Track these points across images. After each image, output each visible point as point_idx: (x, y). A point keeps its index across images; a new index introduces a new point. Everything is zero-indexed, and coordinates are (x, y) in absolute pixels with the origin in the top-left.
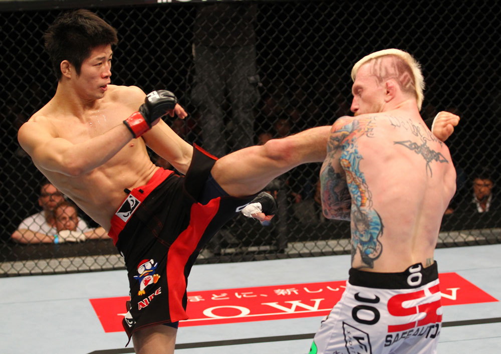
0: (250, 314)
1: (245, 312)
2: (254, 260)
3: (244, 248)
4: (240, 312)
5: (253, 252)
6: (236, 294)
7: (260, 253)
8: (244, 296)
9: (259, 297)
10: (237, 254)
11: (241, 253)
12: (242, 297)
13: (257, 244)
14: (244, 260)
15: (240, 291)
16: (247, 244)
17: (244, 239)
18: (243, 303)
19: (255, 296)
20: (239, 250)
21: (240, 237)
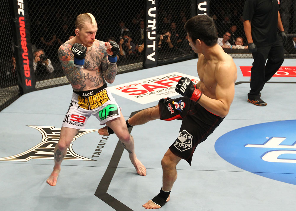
0: (289, 74)
1: (287, 74)
2: (292, 58)
3: (289, 55)
4: (286, 74)
5: (292, 56)
6: (285, 68)
7: (294, 56)
8: (288, 69)
9: (292, 70)
10: (287, 56)
11: (288, 56)
12: (287, 69)
13: (294, 53)
14: (289, 58)
15: (286, 67)
16: (290, 53)
17: (289, 52)
18: (287, 71)
19: (291, 69)
20: (287, 55)
21: (288, 51)
